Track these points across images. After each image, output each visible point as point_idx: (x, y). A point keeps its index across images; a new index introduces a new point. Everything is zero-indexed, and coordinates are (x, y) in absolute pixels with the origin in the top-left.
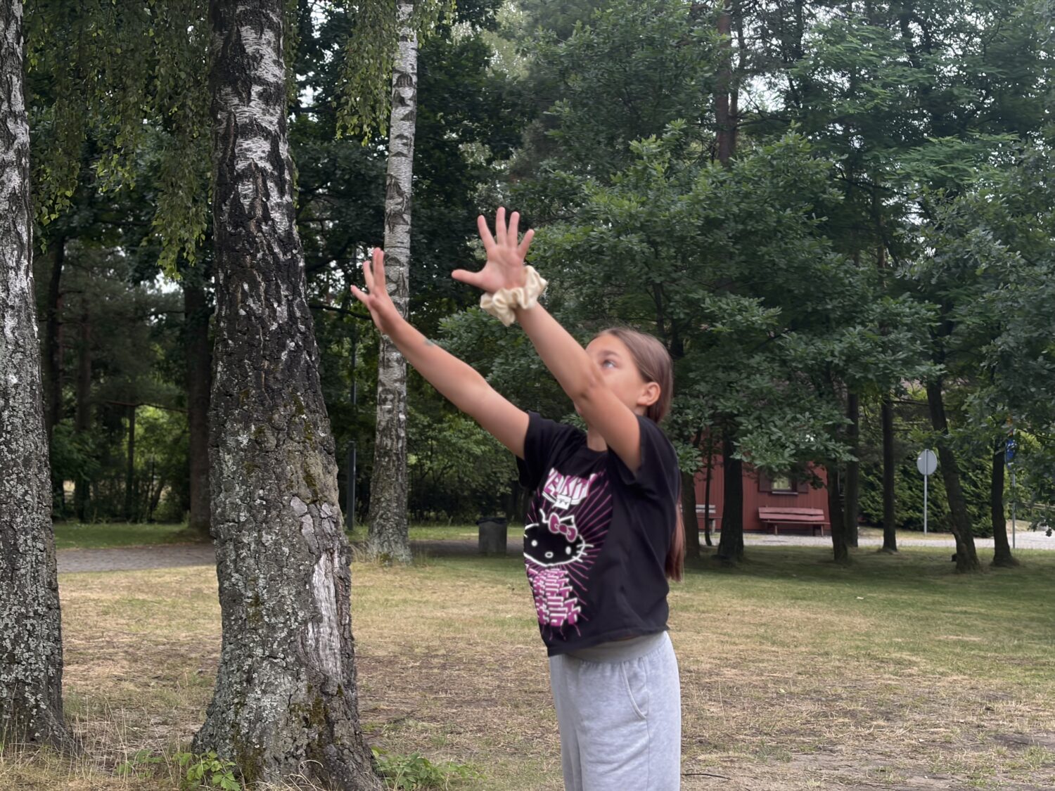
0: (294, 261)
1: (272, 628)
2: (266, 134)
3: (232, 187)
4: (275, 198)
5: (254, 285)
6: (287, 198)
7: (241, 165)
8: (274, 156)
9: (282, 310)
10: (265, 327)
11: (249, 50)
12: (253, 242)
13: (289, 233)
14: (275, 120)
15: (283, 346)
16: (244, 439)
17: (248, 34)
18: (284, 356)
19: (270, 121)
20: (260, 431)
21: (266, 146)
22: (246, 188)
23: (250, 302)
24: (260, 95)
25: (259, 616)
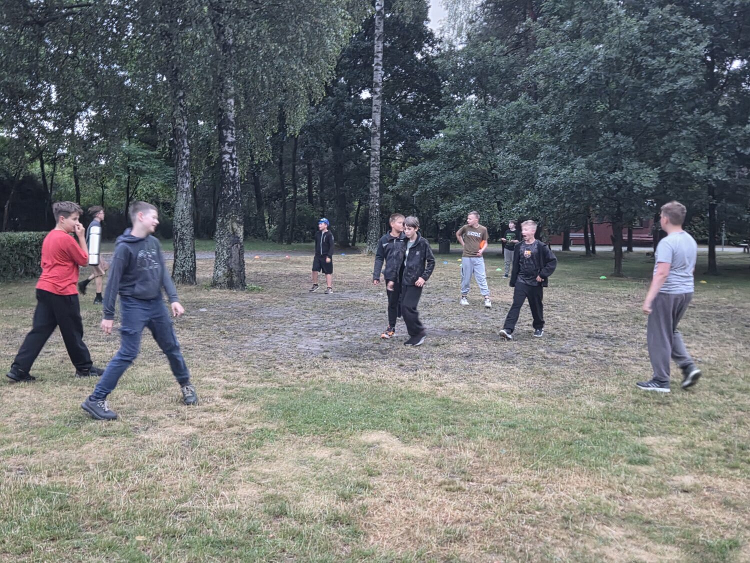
0: (235, 181)
2: (229, 153)
3: (221, 166)
4: (231, 167)
5: (225, 187)
6: (235, 167)
7: (223, 161)
8: (231, 158)
9: (231, 192)
12: (225, 178)
13: (234, 175)
16: (220, 221)
17: (224, 131)
19: (230, 150)
21: (229, 156)
22: (224, 166)
24: (228, 145)
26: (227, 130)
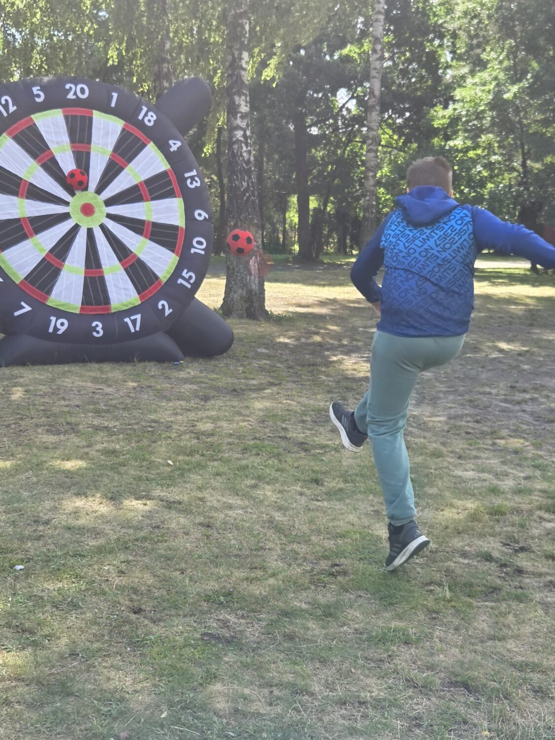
0: (250, 168)
1: (237, 276)
2: (242, 129)
3: (232, 146)
4: (244, 149)
5: (237, 177)
6: (249, 148)
7: (234, 139)
8: (245, 136)
9: (245, 184)
10: (240, 190)
11: (237, 103)
12: (237, 164)
13: (249, 159)
14: (245, 124)
15: (245, 195)
16: (232, 224)
17: (236, 98)
18: (245, 198)
19: (243, 124)
20: (236, 221)
21: (242, 133)
22: (236, 146)
23: (236, 182)
24: (240, 117)
25: (233, 273)
26: (240, 96)
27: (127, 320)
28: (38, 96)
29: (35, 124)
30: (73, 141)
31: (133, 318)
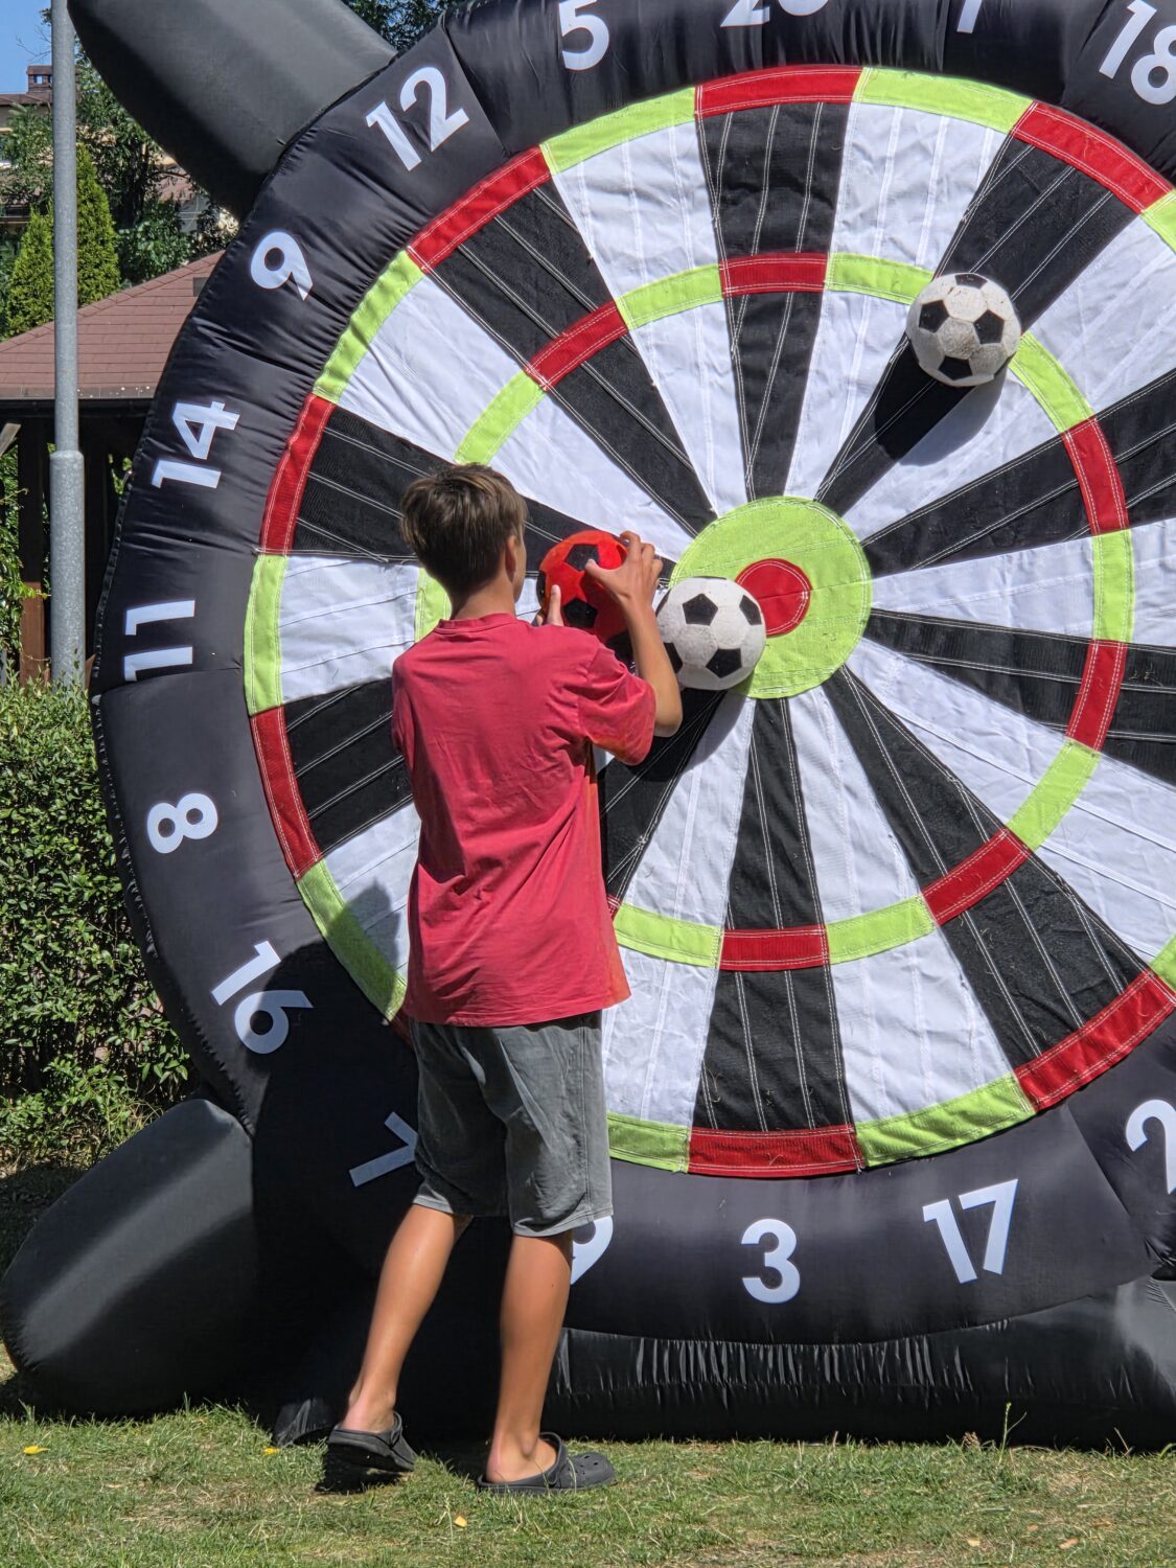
27: (939, 1212)
28: (581, 40)
29: (549, 186)
30: (732, 243)
31: (970, 1199)
